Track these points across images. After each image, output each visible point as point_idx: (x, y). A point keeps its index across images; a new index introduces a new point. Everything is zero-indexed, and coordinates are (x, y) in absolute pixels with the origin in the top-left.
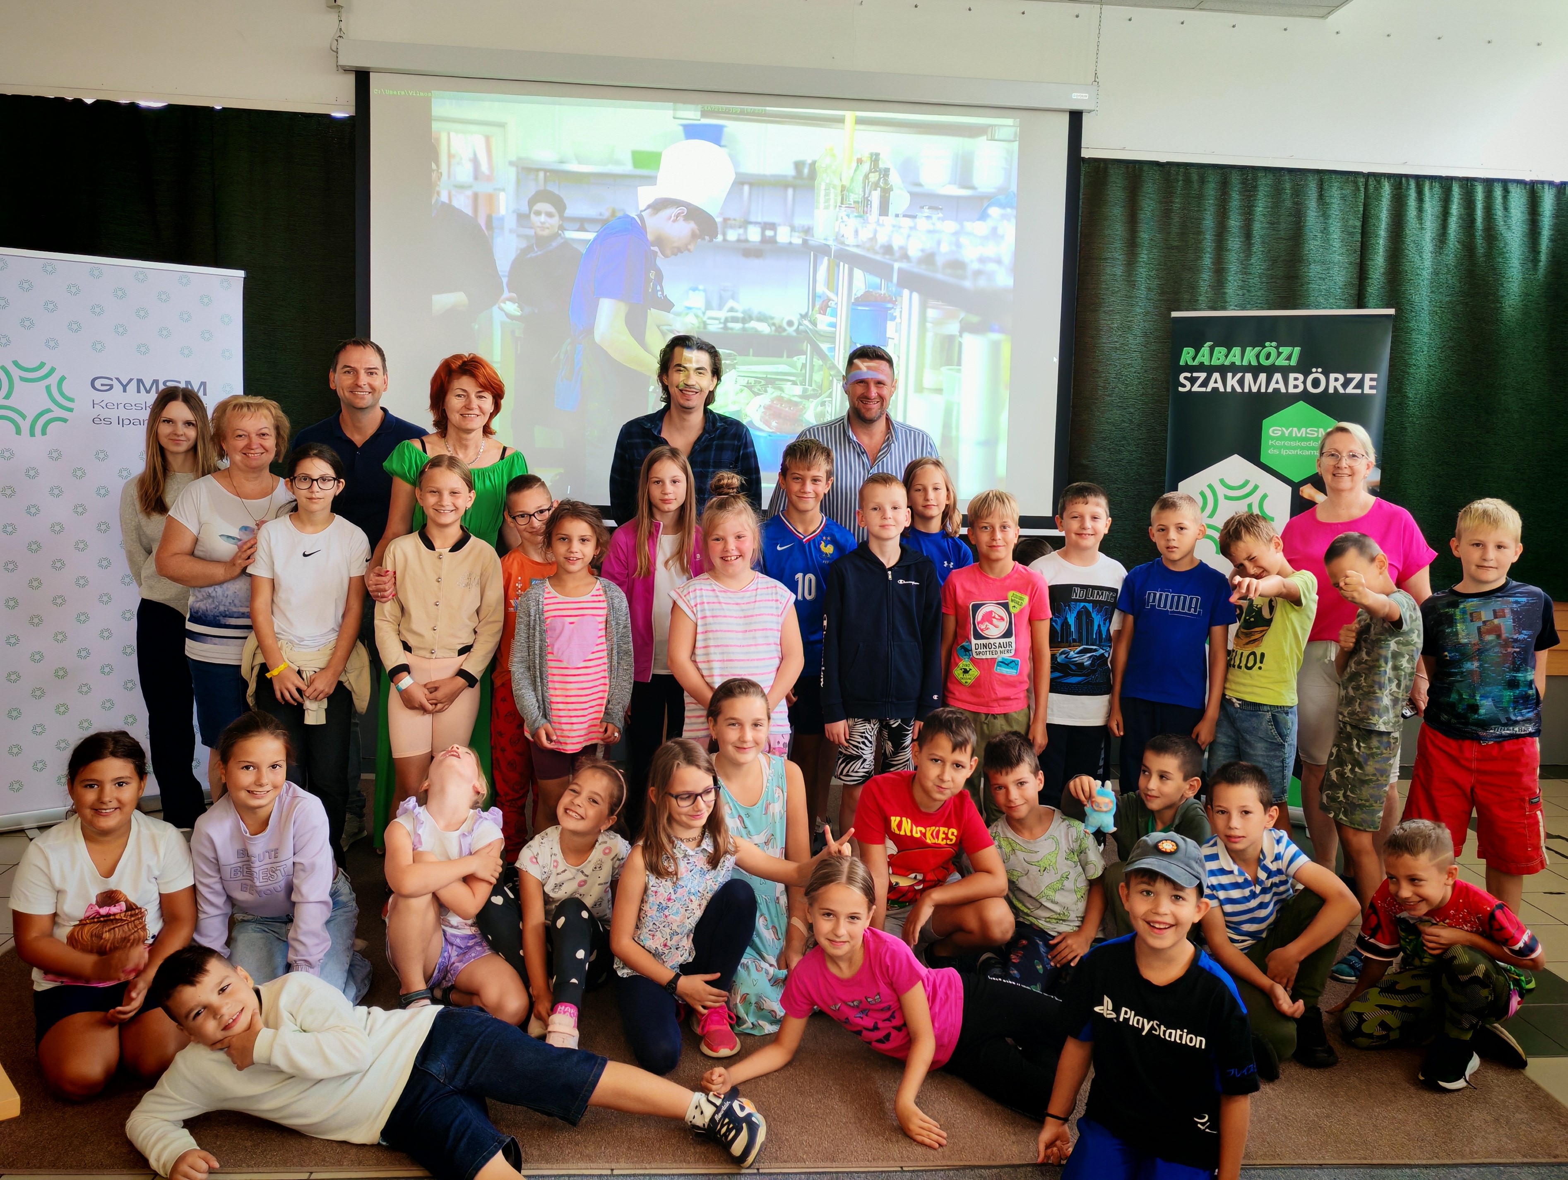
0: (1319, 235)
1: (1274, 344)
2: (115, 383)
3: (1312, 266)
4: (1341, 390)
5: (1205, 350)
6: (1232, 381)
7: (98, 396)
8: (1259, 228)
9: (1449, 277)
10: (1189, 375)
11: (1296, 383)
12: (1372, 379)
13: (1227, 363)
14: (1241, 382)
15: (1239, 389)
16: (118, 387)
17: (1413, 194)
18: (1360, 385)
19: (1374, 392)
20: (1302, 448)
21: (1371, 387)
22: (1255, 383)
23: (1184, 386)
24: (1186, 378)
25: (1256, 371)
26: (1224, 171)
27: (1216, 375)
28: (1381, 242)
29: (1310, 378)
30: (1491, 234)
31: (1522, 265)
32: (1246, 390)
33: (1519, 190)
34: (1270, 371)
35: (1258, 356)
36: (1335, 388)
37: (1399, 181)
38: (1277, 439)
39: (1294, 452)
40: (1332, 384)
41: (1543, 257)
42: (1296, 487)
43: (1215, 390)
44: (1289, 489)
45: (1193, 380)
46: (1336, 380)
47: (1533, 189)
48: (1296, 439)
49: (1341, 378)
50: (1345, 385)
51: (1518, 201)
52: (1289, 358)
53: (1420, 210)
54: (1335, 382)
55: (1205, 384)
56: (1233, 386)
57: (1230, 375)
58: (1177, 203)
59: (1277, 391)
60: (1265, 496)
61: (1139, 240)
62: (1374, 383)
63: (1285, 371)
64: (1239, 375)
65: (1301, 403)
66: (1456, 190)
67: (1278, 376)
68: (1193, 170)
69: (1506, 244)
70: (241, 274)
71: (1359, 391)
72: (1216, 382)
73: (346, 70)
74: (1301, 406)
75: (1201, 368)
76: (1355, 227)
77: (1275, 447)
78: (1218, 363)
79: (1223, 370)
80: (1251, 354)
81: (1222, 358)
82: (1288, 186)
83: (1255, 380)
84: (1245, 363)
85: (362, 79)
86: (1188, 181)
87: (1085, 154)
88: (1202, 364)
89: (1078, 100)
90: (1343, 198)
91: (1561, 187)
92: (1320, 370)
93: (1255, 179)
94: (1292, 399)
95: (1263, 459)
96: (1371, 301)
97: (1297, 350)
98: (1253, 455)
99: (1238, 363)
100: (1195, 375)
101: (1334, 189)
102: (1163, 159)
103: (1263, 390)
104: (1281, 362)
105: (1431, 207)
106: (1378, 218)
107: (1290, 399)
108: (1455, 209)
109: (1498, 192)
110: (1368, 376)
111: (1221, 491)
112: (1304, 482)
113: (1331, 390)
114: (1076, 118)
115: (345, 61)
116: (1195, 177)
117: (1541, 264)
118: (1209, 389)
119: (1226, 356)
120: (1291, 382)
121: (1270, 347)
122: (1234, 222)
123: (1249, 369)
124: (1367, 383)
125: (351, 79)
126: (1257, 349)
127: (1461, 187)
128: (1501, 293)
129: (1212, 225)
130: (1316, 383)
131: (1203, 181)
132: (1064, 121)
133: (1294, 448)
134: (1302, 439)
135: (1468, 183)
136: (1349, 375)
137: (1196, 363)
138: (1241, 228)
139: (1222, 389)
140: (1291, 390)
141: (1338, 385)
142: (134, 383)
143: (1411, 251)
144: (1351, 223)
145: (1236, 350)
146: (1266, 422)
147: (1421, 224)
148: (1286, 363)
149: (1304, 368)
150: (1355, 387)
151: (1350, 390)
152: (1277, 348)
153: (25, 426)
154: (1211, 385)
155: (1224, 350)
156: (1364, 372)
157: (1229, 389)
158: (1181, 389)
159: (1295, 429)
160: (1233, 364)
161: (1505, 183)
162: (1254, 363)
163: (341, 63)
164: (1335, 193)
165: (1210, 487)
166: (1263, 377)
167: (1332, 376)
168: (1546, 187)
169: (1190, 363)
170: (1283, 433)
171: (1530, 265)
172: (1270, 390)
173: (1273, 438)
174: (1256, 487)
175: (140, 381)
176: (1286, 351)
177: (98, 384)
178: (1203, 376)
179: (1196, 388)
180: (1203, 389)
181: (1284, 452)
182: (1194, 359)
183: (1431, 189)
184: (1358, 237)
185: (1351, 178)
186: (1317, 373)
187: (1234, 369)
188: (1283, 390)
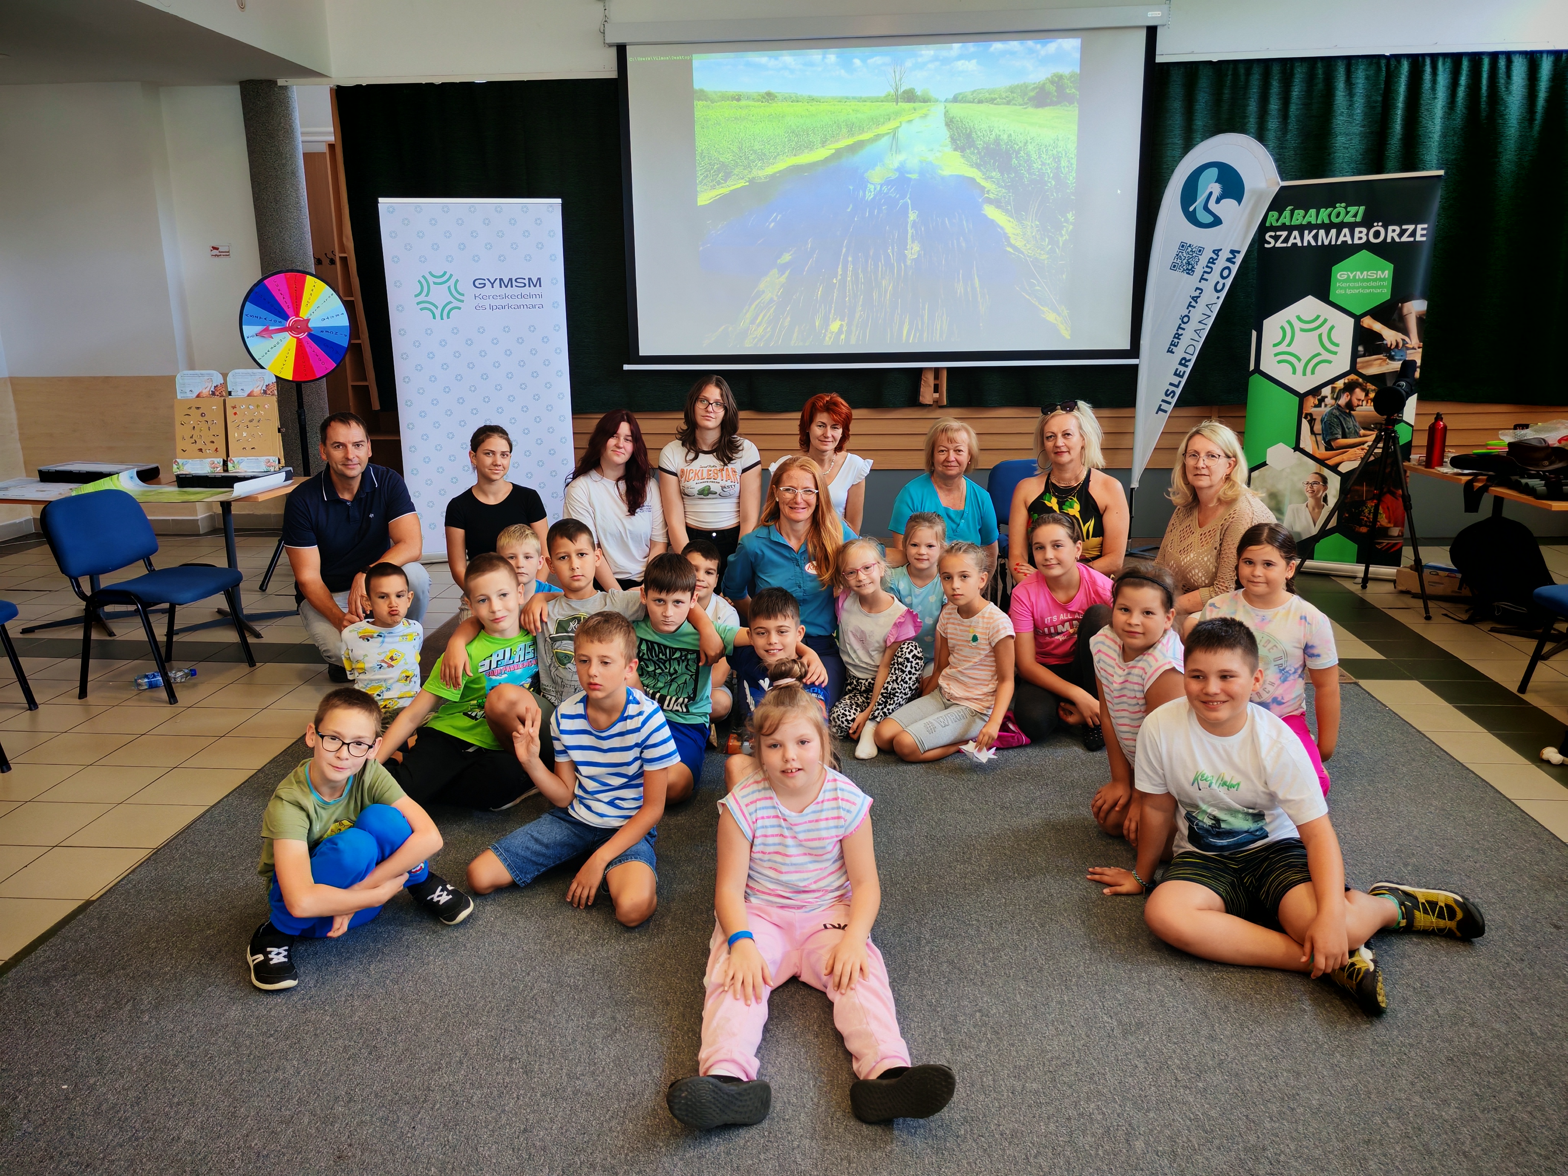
0: (1345, 111)
1: (1343, 205)
2: (487, 282)
3: (1339, 138)
4: (1397, 240)
5: (1287, 213)
6: (1308, 237)
7: (478, 292)
8: (1294, 109)
9: (1455, 138)
10: (1273, 234)
11: (1360, 235)
12: (1423, 229)
13: (1304, 223)
14: (1316, 237)
15: (1313, 243)
16: (488, 284)
17: (1428, 69)
18: (1413, 234)
19: (1424, 239)
20: (1363, 288)
21: (1422, 235)
22: (1327, 237)
23: (1269, 243)
24: (1271, 236)
25: (1327, 227)
26: (1266, 64)
27: (1295, 233)
28: (1399, 112)
29: (1372, 231)
30: (1495, 98)
31: (1519, 123)
32: (1320, 243)
33: (1520, 60)
34: (1340, 227)
35: (1329, 216)
36: (1393, 238)
37: (1416, 60)
38: (1344, 281)
39: (1357, 291)
40: (1390, 234)
41: (1539, 116)
42: (1357, 319)
43: (1295, 244)
44: (1352, 320)
45: (1276, 238)
46: (1394, 231)
47: (1533, 58)
48: (1359, 280)
49: (1398, 229)
50: (1401, 235)
51: (1519, 69)
52: (1355, 216)
53: (1434, 81)
54: (1393, 233)
55: (1286, 240)
56: (1309, 241)
57: (1306, 232)
58: (1227, 93)
59: (1344, 242)
60: (1333, 327)
61: (1195, 127)
62: (1425, 232)
63: (1352, 227)
64: (1314, 232)
65: (1364, 251)
66: (1465, 63)
67: (1346, 231)
68: (1241, 66)
69: (1506, 107)
70: (559, 201)
71: (1412, 239)
72: (1295, 238)
73: (610, 45)
74: (1364, 255)
75: (1283, 227)
76: (1376, 102)
77: (1341, 288)
78: (1298, 223)
79: (1301, 229)
80: (1324, 214)
81: (1300, 219)
82: (1320, 71)
83: (1327, 234)
84: (1319, 222)
85: (621, 50)
86: (1236, 74)
87: (1159, 59)
88: (1284, 224)
89: (1153, 16)
90: (1367, 78)
91: (1557, 55)
92: (1380, 224)
93: (1292, 68)
94: (1356, 248)
95: (1332, 298)
96: (1390, 164)
97: (1362, 208)
98: (1324, 295)
99: (1313, 222)
100: (1278, 233)
101: (1359, 72)
102: (1215, 59)
103: (1333, 243)
104: (1349, 219)
105: (1443, 79)
106: (1397, 92)
107: (1353, 249)
108: (1463, 80)
109: (1502, 63)
110: (1420, 227)
111: (1297, 325)
112: (1364, 315)
113: (1389, 240)
114: (1152, 32)
115: (609, 40)
116: (1242, 71)
117: (1537, 122)
118: (1289, 244)
119: (1304, 217)
120: (1357, 235)
121: (1340, 207)
122: (1274, 106)
123: (1323, 226)
124: (1419, 232)
125: (613, 52)
126: (1330, 210)
127: (1470, 61)
128: (1500, 150)
129: (1255, 109)
130: (1377, 234)
131: (1248, 73)
132: (1142, 35)
133: (1358, 288)
134: (1363, 280)
135: (1476, 58)
136: (1404, 227)
137: (1279, 224)
138: (1279, 110)
139: (1300, 244)
140: (1356, 241)
141: (1395, 235)
142: (498, 281)
143: (1425, 120)
144: (1374, 98)
145: (1313, 212)
146: (1334, 268)
147: (1435, 94)
148: (1352, 220)
149: (1367, 223)
150: (1409, 236)
151: (1405, 239)
152: (1346, 208)
153: (438, 313)
154: (1291, 241)
155: (1302, 212)
156: (1416, 223)
157: (1305, 244)
158: (1266, 246)
159: (1358, 273)
160: (1309, 223)
161: (1509, 55)
162: (1327, 221)
163: (607, 41)
164: (1360, 77)
165: (1289, 322)
166: (1333, 232)
167: (1390, 228)
168: (1545, 56)
169: (1274, 224)
170: (1349, 276)
171: (1527, 123)
172: (1339, 242)
173: (1340, 281)
174: (1326, 321)
175: (501, 280)
176: (1353, 209)
177: (477, 283)
178: (1285, 234)
179: (1278, 245)
180: (1285, 245)
181: (1348, 291)
182: (1277, 221)
183: (1444, 64)
184: (1379, 110)
185: (1375, 61)
186: (1378, 227)
187: (1310, 227)
188: (1350, 242)
